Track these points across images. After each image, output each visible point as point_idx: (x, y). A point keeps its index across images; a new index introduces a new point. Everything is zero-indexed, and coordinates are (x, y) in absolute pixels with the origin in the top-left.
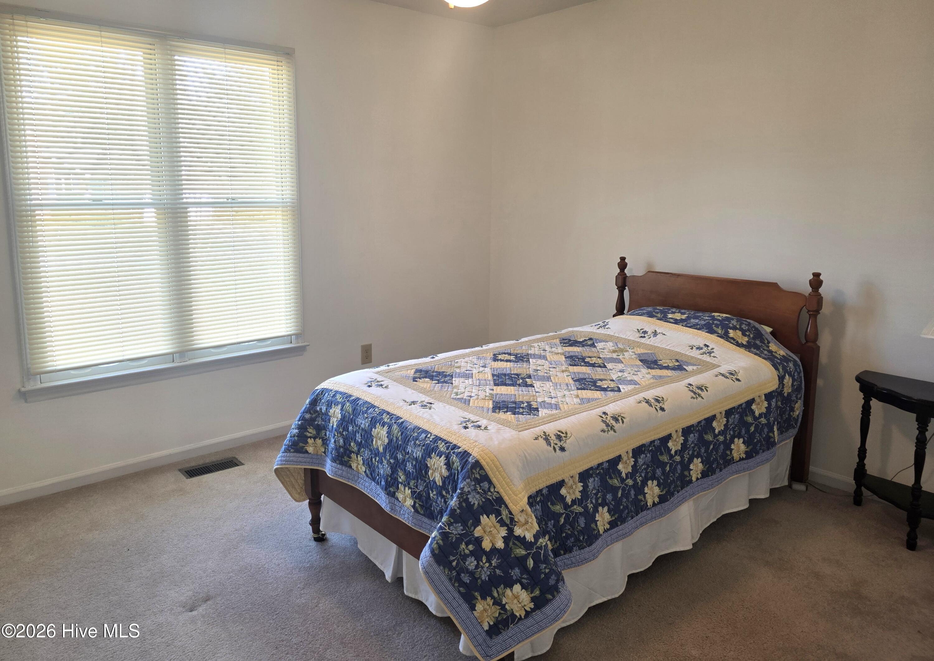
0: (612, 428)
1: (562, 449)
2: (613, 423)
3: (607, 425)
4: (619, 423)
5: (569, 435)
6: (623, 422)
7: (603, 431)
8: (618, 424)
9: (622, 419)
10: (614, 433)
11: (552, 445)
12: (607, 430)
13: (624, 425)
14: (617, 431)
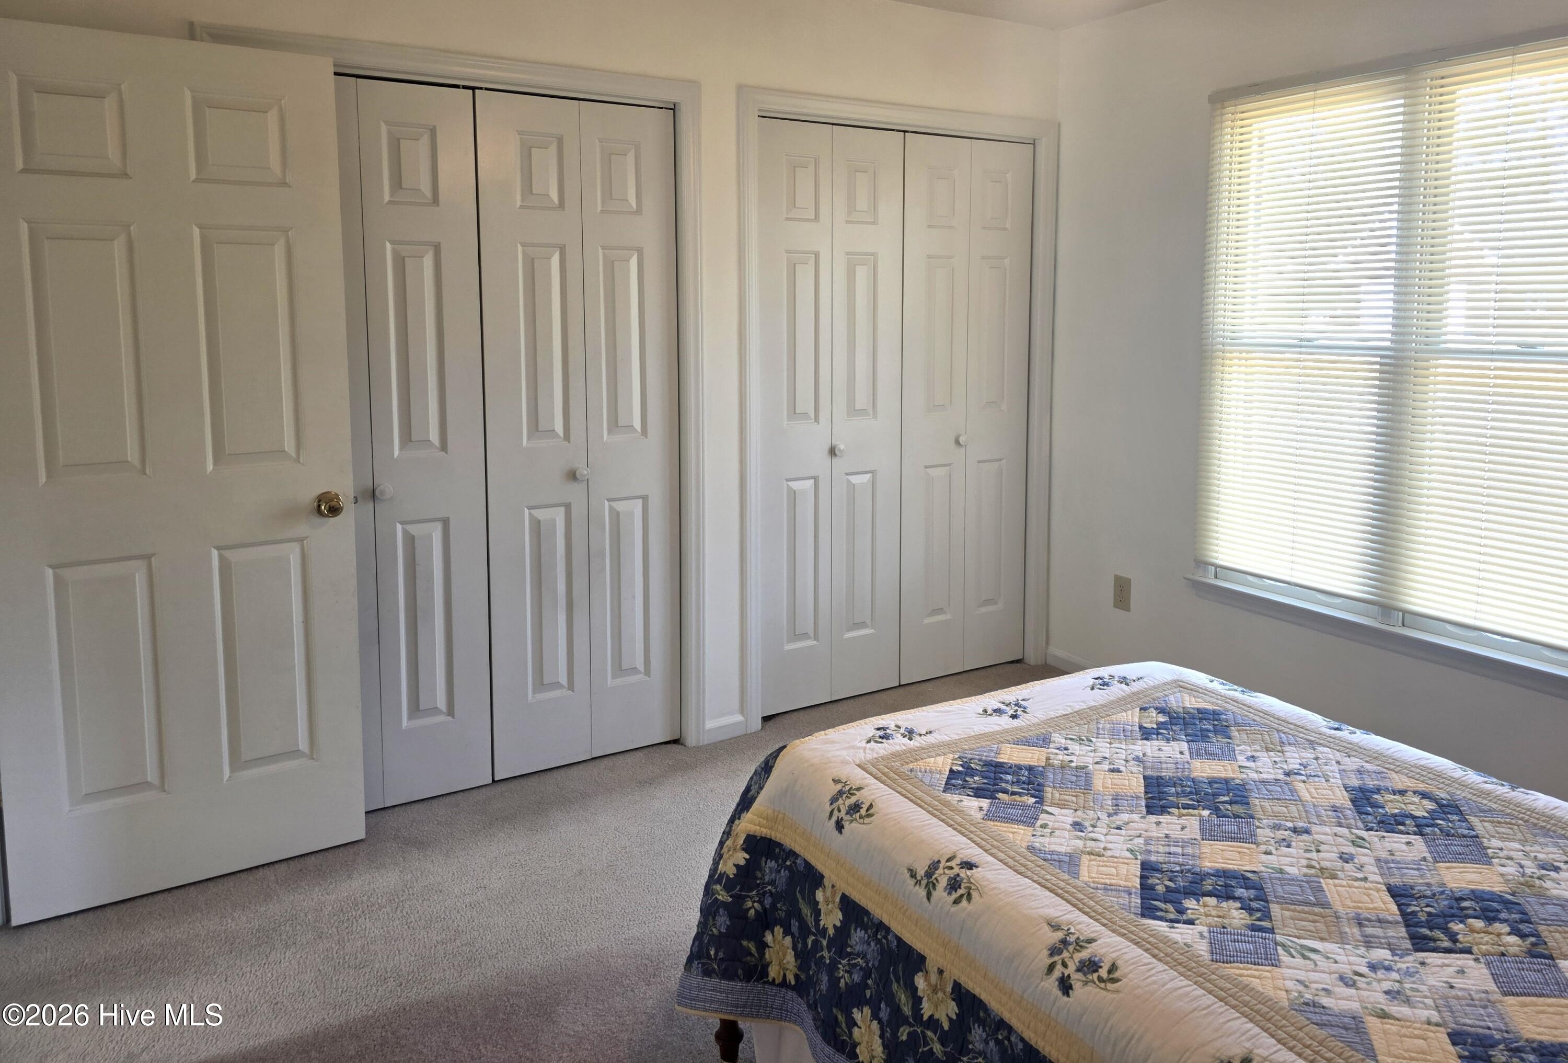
0: (931, 887)
1: (839, 826)
2: (943, 882)
3: (929, 874)
4: (950, 894)
5: (867, 820)
6: (957, 902)
7: (913, 874)
8: (945, 894)
9: (962, 896)
10: (925, 899)
11: (835, 805)
12: (919, 878)
13: (955, 909)
14: (932, 899)
